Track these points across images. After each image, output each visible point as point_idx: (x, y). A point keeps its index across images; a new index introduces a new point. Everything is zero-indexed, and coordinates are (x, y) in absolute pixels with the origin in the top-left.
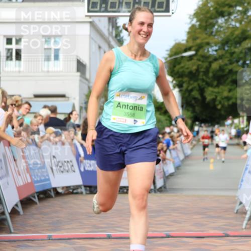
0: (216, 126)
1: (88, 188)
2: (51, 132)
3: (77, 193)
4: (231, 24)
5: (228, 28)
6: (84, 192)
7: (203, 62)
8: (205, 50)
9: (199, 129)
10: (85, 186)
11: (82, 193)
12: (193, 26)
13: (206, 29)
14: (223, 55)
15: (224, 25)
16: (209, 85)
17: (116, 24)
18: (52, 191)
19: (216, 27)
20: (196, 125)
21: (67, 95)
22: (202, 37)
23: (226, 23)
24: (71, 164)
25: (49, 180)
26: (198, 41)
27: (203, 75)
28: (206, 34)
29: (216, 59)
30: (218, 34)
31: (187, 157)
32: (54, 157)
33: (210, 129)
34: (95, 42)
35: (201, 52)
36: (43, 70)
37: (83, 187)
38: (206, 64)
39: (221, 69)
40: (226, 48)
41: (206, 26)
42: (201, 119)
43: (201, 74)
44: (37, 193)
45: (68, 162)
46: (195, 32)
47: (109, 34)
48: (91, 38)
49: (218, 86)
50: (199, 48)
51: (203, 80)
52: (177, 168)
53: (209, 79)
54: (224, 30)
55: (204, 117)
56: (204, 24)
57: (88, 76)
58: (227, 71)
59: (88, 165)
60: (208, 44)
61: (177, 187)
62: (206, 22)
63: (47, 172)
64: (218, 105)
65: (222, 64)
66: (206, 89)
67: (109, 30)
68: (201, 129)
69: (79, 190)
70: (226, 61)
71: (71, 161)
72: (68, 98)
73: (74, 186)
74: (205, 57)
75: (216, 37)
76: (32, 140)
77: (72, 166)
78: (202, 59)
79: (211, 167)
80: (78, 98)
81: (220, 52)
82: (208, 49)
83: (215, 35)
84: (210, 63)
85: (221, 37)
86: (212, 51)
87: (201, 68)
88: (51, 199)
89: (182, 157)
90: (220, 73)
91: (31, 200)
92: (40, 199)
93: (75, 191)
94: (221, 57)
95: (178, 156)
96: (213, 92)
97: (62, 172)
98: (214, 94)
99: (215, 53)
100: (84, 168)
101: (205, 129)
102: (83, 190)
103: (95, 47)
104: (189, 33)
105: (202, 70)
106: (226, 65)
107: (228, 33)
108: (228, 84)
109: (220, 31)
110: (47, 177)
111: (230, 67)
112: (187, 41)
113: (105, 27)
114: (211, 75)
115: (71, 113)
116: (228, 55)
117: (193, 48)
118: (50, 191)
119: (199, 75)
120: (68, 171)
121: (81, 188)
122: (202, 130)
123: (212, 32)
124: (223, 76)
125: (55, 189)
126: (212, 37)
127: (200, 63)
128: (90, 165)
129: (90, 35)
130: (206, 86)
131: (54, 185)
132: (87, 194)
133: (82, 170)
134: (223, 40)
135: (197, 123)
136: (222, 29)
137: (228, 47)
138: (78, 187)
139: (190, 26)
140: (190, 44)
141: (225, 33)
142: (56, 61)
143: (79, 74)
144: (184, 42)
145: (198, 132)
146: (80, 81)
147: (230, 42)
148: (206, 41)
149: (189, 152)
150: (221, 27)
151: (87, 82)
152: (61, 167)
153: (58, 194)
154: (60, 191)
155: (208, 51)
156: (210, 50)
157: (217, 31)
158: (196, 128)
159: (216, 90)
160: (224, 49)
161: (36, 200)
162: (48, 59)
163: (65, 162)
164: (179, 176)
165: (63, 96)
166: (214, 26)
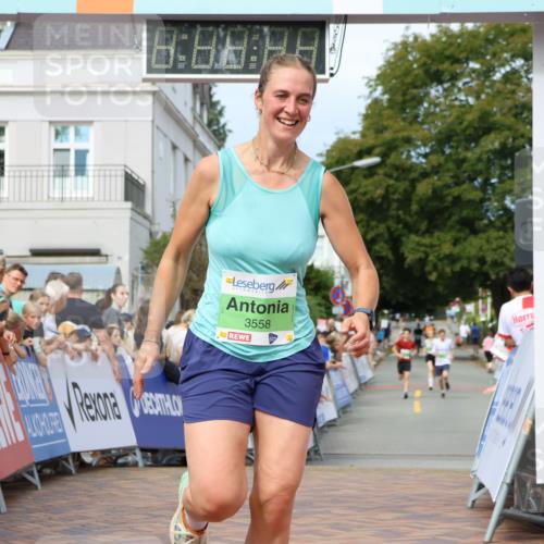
0: (427, 319)
1: (149, 454)
2: (69, 331)
3: (125, 465)
4: (456, 99)
5: (451, 107)
6: (141, 464)
7: (397, 180)
8: (402, 153)
9: (389, 325)
10: (143, 450)
11: (135, 465)
12: (376, 102)
13: (403, 110)
14: (440, 165)
15: (442, 100)
16: (410, 229)
17: (211, 96)
18: (71, 461)
19: (426, 105)
20: (383, 315)
21: (103, 252)
22: (396, 127)
23: (446, 97)
24: (112, 400)
25: (63, 435)
26: (388, 135)
27: (398, 209)
28: (404, 119)
29: (425, 175)
30: (430, 119)
31: (364, 386)
32: (75, 385)
33: (413, 325)
34: (165, 136)
35: (392, 159)
36: (51, 195)
37: (138, 452)
38: (403, 185)
39: (437, 194)
40: (448, 151)
41: (404, 102)
42: (394, 302)
43: (395, 205)
44: (37, 464)
45: (105, 395)
46: (380, 115)
47: (195, 118)
48: (155, 127)
49: (429, 231)
50: (389, 149)
51: (398, 220)
52: (343, 410)
53: (411, 216)
54: (442, 111)
55: (401, 299)
56: (399, 98)
57: (148, 210)
58: (450, 198)
59: (149, 403)
60: (408, 141)
61: (343, 451)
62: (404, 94)
63: (59, 418)
64: (430, 273)
65: (440, 183)
66: (404, 239)
67: (193, 109)
68: (393, 324)
69: (130, 459)
70: (447, 179)
71: (112, 395)
72: (106, 256)
73: (118, 449)
74: (403, 170)
75: (426, 126)
76: (27, 349)
77: (115, 405)
78: (395, 175)
79: (417, 407)
80: (126, 258)
81: (435, 159)
82: (409, 151)
83: (422, 123)
84: (413, 182)
85: (436, 126)
86: (417, 156)
87: (394, 193)
88: (68, 478)
89: (353, 386)
90: (435, 204)
91: (25, 479)
92: (44, 479)
93: (120, 461)
94: (436, 170)
95: (344, 385)
96: (418, 244)
97: (93, 418)
98: (422, 249)
99: (424, 161)
100: (141, 411)
101: (402, 324)
102: (139, 457)
103: (163, 147)
104: (366, 117)
105: (396, 197)
106: (448, 186)
107: (451, 117)
108: (452, 228)
109: (434, 114)
110: (60, 430)
111: (456, 191)
112: (363, 135)
113: (186, 104)
114: (414, 207)
115: (112, 290)
116: (451, 165)
117: (377, 151)
118: (66, 460)
119: (389, 208)
120: (105, 418)
121: (135, 454)
122: (397, 328)
123: (417, 116)
124: (440, 211)
125: (77, 456)
126: (416, 127)
127: (392, 182)
128: (154, 403)
129: (153, 122)
130: (405, 231)
131: (74, 448)
132: (146, 466)
133: (137, 413)
134: (440, 133)
135: (386, 312)
136: (438, 110)
137: (451, 147)
138: (127, 451)
139: (369, 101)
140: (371, 142)
141: (445, 117)
142: (79, 178)
143: (129, 205)
144: (357, 136)
145: (387, 332)
146: (132, 219)
147: (455, 138)
148: (405, 134)
149: (368, 374)
150: (436, 105)
151: (147, 223)
152: (89, 407)
153: (83, 466)
154: (88, 459)
155: (409, 157)
156: (413, 153)
157: (428, 114)
158: (384, 323)
159: (427, 240)
160: (443, 153)
161: (36, 480)
162: (62, 172)
163: (99, 396)
164: (348, 427)
165: (95, 253)
166: (420, 102)
